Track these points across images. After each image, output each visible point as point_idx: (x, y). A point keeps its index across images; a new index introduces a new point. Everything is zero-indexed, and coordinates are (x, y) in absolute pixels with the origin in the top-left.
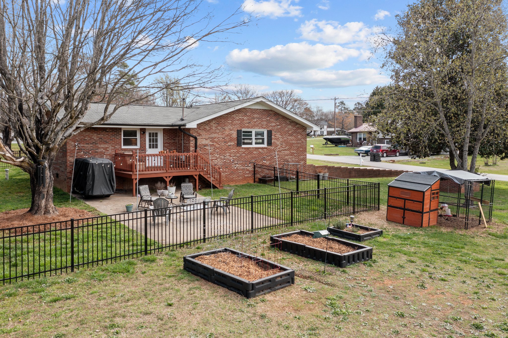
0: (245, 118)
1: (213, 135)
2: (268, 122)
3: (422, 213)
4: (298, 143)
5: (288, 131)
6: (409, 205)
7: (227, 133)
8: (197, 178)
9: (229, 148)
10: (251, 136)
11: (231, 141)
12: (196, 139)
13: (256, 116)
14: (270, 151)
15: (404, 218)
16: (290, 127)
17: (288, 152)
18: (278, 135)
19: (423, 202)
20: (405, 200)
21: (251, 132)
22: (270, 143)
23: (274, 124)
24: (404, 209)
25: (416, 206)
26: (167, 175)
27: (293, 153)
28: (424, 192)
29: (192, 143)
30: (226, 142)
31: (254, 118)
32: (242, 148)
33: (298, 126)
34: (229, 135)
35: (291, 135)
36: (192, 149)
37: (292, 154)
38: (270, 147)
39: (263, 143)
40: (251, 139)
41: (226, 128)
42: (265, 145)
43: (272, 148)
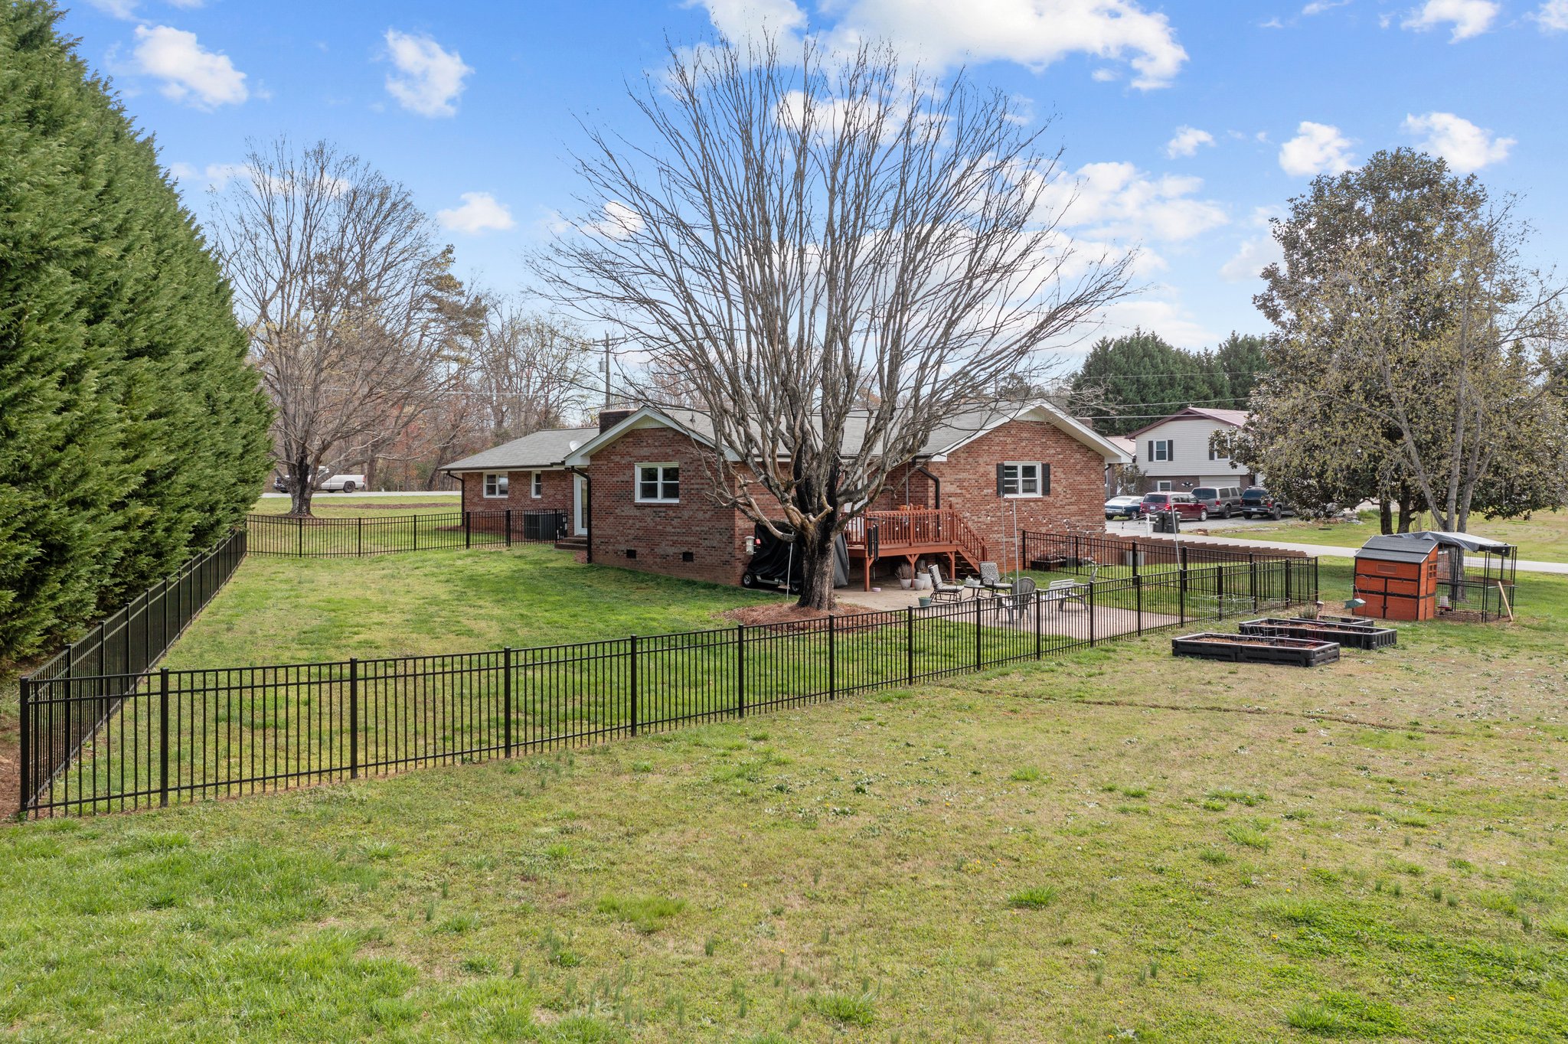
0: (1009, 440)
1: (963, 475)
2: (1044, 446)
3: (1417, 597)
4: (1091, 490)
5: (1076, 464)
6: (1393, 587)
7: (982, 470)
8: (952, 558)
9: (985, 500)
10: (1015, 475)
11: (987, 486)
12: (937, 482)
13: (1024, 435)
14: (1048, 506)
15: (1385, 608)
16: (1078, 456)
17: (1074, 508)
18: (1060, 474)
19: (1418, 581)
20: (1386, 578)
21: (1015, 468)
22: (1046, 491)
23: (1053, 451)
24: (1385, 594)
25: (1407, 588)
26: (912, 551)
27: (1084, 511)
28: (1419, 565)
29: (932, 490)
30: (981, 489)
31: (1021, 440)
32: (1006, 500)
33: (1090, 454)
34: (985, 474)
35: (1079, 473)
36: (931, 502)
37: (1082, 512)
38: (1046, 498)
39: (1034, 491)
40: (1015, 482)
41: (981, 461)
42: (1038, 495)
43: (1050, 499)
